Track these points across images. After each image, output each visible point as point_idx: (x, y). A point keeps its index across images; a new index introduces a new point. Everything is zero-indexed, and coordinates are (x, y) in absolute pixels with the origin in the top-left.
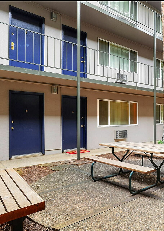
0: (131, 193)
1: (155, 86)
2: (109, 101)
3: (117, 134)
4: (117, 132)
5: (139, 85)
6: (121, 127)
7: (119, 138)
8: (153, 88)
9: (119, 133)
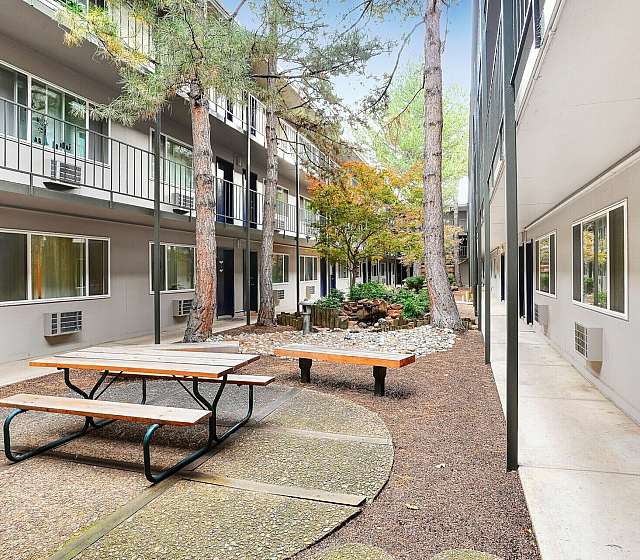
0: (150, 478)
1: (157, 202)
2: (29, 234)
3: (54, 321)
4: (54, 316)
5: (117, 199)
6: (64, 303)
7: (59, 333)
8: (151, 205)
9: (59, 318)
